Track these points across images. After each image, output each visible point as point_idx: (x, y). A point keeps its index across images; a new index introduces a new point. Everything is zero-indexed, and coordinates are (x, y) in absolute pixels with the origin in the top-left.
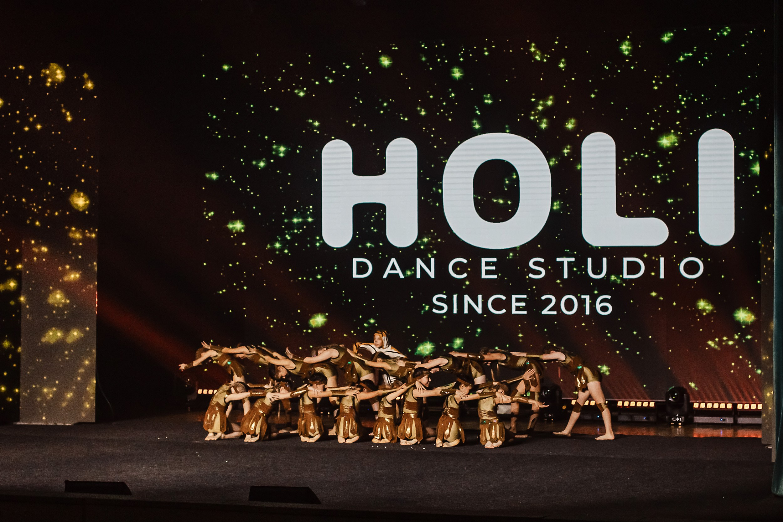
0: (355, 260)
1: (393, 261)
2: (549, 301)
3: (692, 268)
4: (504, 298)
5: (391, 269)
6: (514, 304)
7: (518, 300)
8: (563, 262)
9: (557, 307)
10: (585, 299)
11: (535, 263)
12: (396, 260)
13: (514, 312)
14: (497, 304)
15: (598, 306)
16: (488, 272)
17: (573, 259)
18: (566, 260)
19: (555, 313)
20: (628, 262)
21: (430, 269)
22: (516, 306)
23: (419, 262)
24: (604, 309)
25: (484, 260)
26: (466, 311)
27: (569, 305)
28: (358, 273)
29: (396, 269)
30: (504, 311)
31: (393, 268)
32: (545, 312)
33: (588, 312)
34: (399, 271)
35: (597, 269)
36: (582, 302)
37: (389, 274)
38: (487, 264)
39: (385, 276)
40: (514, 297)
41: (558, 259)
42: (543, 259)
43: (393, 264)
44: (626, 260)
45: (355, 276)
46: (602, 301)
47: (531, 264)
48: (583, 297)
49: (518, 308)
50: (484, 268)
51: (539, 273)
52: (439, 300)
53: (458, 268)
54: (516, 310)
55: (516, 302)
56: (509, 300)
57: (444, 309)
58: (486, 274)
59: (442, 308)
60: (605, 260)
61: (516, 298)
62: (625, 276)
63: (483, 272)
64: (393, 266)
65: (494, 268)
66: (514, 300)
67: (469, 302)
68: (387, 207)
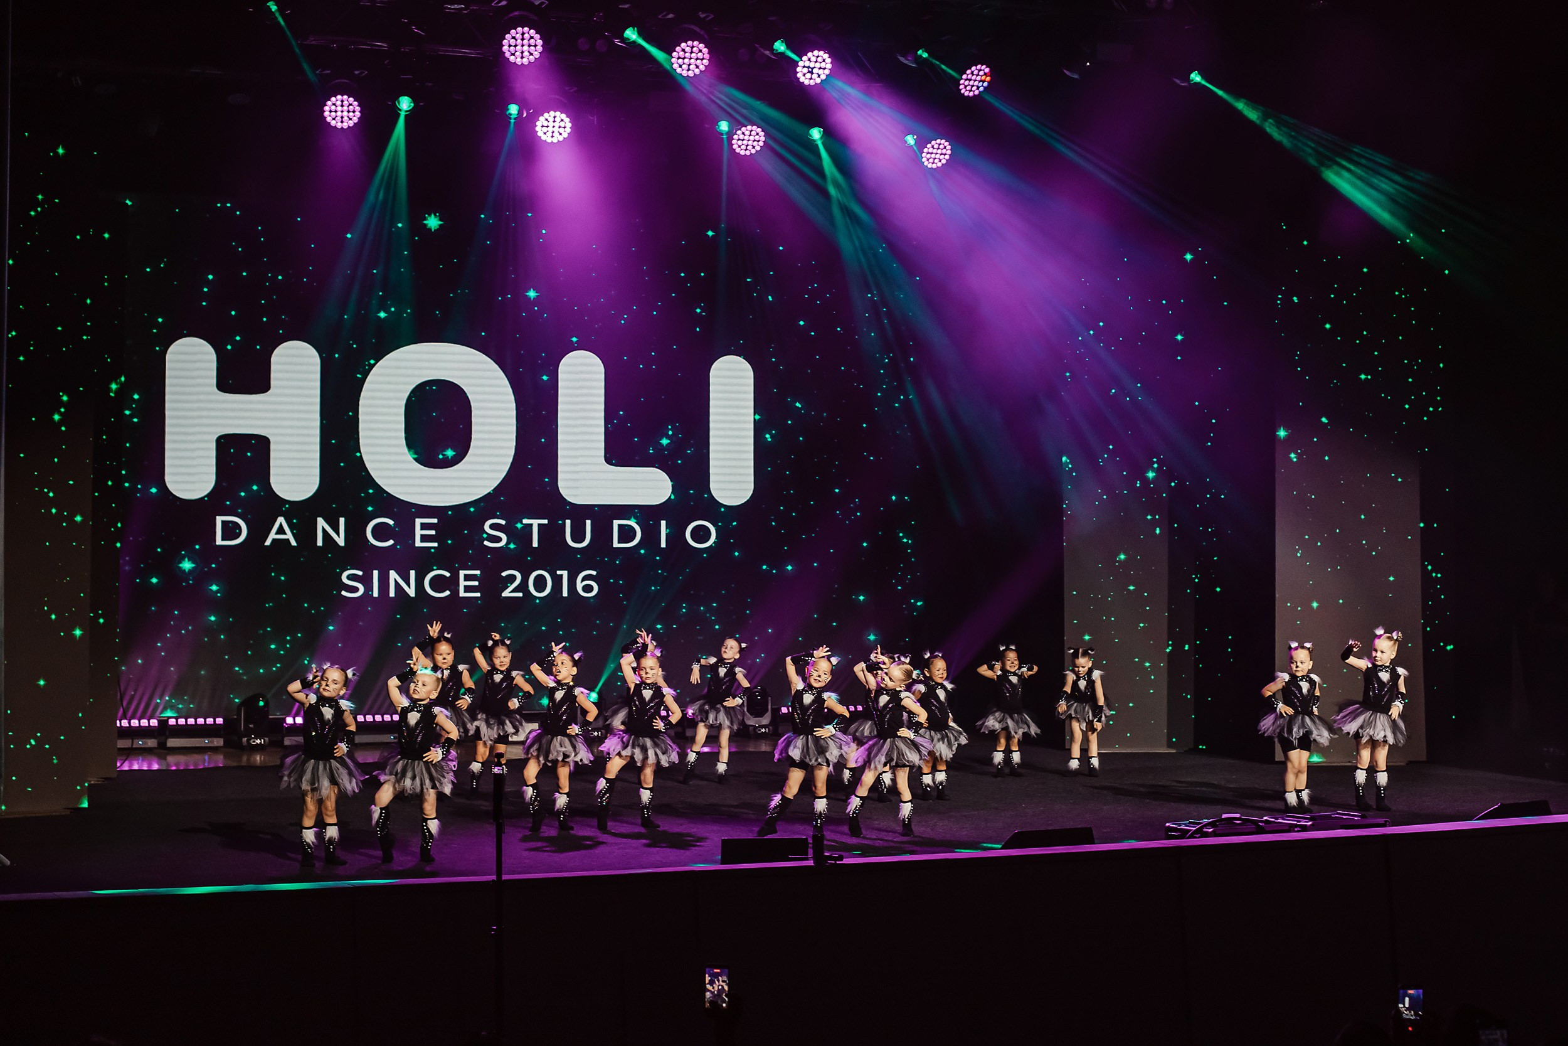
0: (219, 519)
1: (281, 520)
2: (514, 578)
3: (701, 534)
4: (448, 574)
5: (277, 533)
6: (462, 583)
7: (467, 578)
8: (532, 524)
9: (523, 588)
10: (562, 575)
11: (493, 527)
12: (286, 519)
13: (462, 594)
14: (437, 583)
15: (579, 586)
16: (424, 538)
17: (545, 522)
18: (535, 523)
19: (521, 595)
20: (619, 526)
21: (338, 534)
22: (465, 586)
24: (587, 589)
25: (418, 521)
26: (392, 594)
27: (540, 583)
28: (223, 539)
29: (285, 534)
30: (448, 593)
32: (506, 594)
33: (565, 594)
34: (289, 536)
35: (578, 536)
36: (557, 581)
37: (274, 540)
38: (424, 526)
39: (268, 543)
40: (462, 573)
41: (525, 521)
42: (504, 520)
43: (281, 525)
44: (616, 523)
45: (219, 541)
46: (583, 580)
47: (487, 527)
48: (559, 572)
49: (468, 589)
50: (419, 532)
51: (499, 539)
52: (351, 577)
53: (381, 532)
54: (465, 592)
55: (465, 580)
56: (455, 579)
57: (359, 591)
58: (422, 541)
59: (356, 590)
60: (588, 522)
61: (465, 575)
62: (616, 544)
63: (418, 538)
64: (281, 528)
65: (433, 532)
66: (462, 578)
67: (396, 581)
68: (271, 441)
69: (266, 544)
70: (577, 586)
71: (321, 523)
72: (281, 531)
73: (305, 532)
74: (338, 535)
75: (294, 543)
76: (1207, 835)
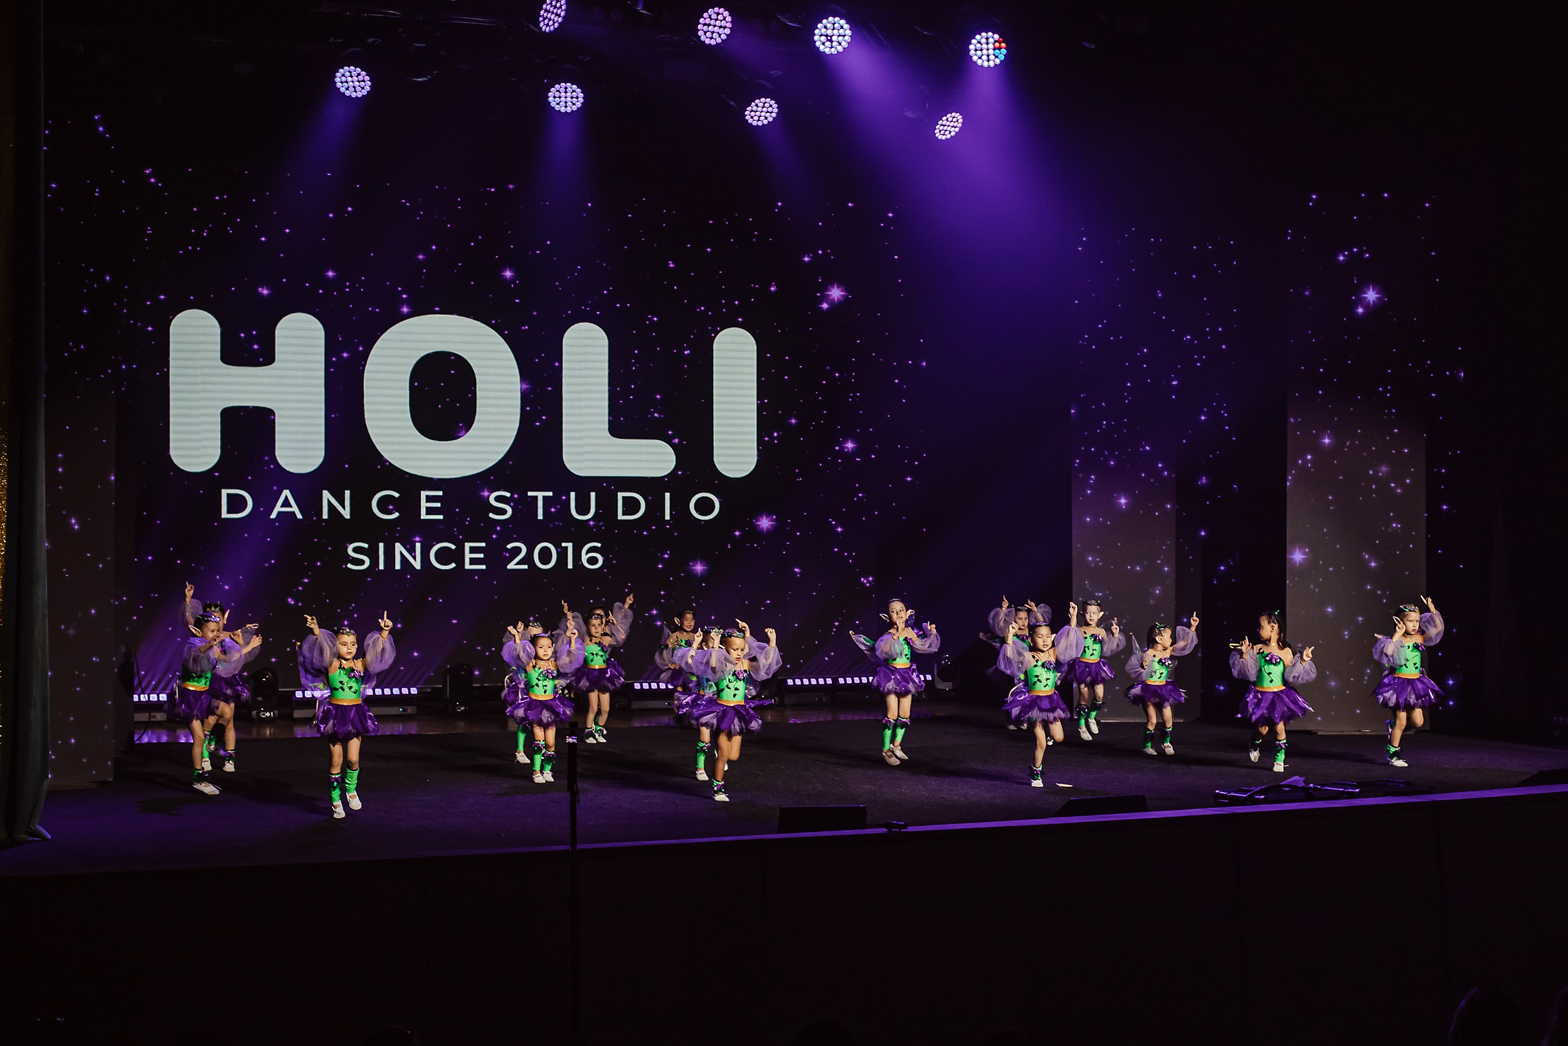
0: (225, 492)
1: (286, 493)
2: (519, 550)
3: (705, 506)
4: (453, 547)
5: (282, 506)
6: (468, 556)
7: (473, 550)
8: (537, 497)
9: (528, 559)
10: (567, 547)
11: (498, 499)
12: (291, 492)
13: (468, 566)
14: (443, 556)
15: (584, 558)
16: (430, 511)
17: (550, 494)
18: (540, 495)
19: (526, 567)
20: (623, 497)
22: (470, 559)
23: (326, 495)
24: (593, 561)
25: (424, 494)
26: (398, 566)
27: (545, 556)
28: (229, 512)
29: (290, 506)
30: (453, 565)
31: (286, 503)
32: (511, 566)
33: (570, 566)
34: (295, 509)
35: (583, 508)
36: (563, 553)
37: (279, 513)
38: (429, 499)
39: (273, 516)
40: (467, 545)
41: (530, 494)
42: (509, 492)
43: (286, 497)
45: (225, 515)
46: (587, 552)
47: (491, 500)
48: (564, 545)
49: (473, 561)
50: (424, 505)
51: (503, 512)
52: (357, 550)
53: (386, 505)
54: (471, 564)
55: (471, 552)
56: (460, 551)
57: (365, 564)
58: (427, 514)
59: (362, 562)
60: (593, 495)
61: (471, 548)
62: (620, 517)
63: (423, 511)
64: (286, 500)
65: (438, 505)
66: (467, 550)
67: (401, 553)
68: (276, 413)
69: (271, 517)
70: (582, 558)
73: (310, 504)
74: (344, 508)
75: (299, 516)
76: (1259, 802)
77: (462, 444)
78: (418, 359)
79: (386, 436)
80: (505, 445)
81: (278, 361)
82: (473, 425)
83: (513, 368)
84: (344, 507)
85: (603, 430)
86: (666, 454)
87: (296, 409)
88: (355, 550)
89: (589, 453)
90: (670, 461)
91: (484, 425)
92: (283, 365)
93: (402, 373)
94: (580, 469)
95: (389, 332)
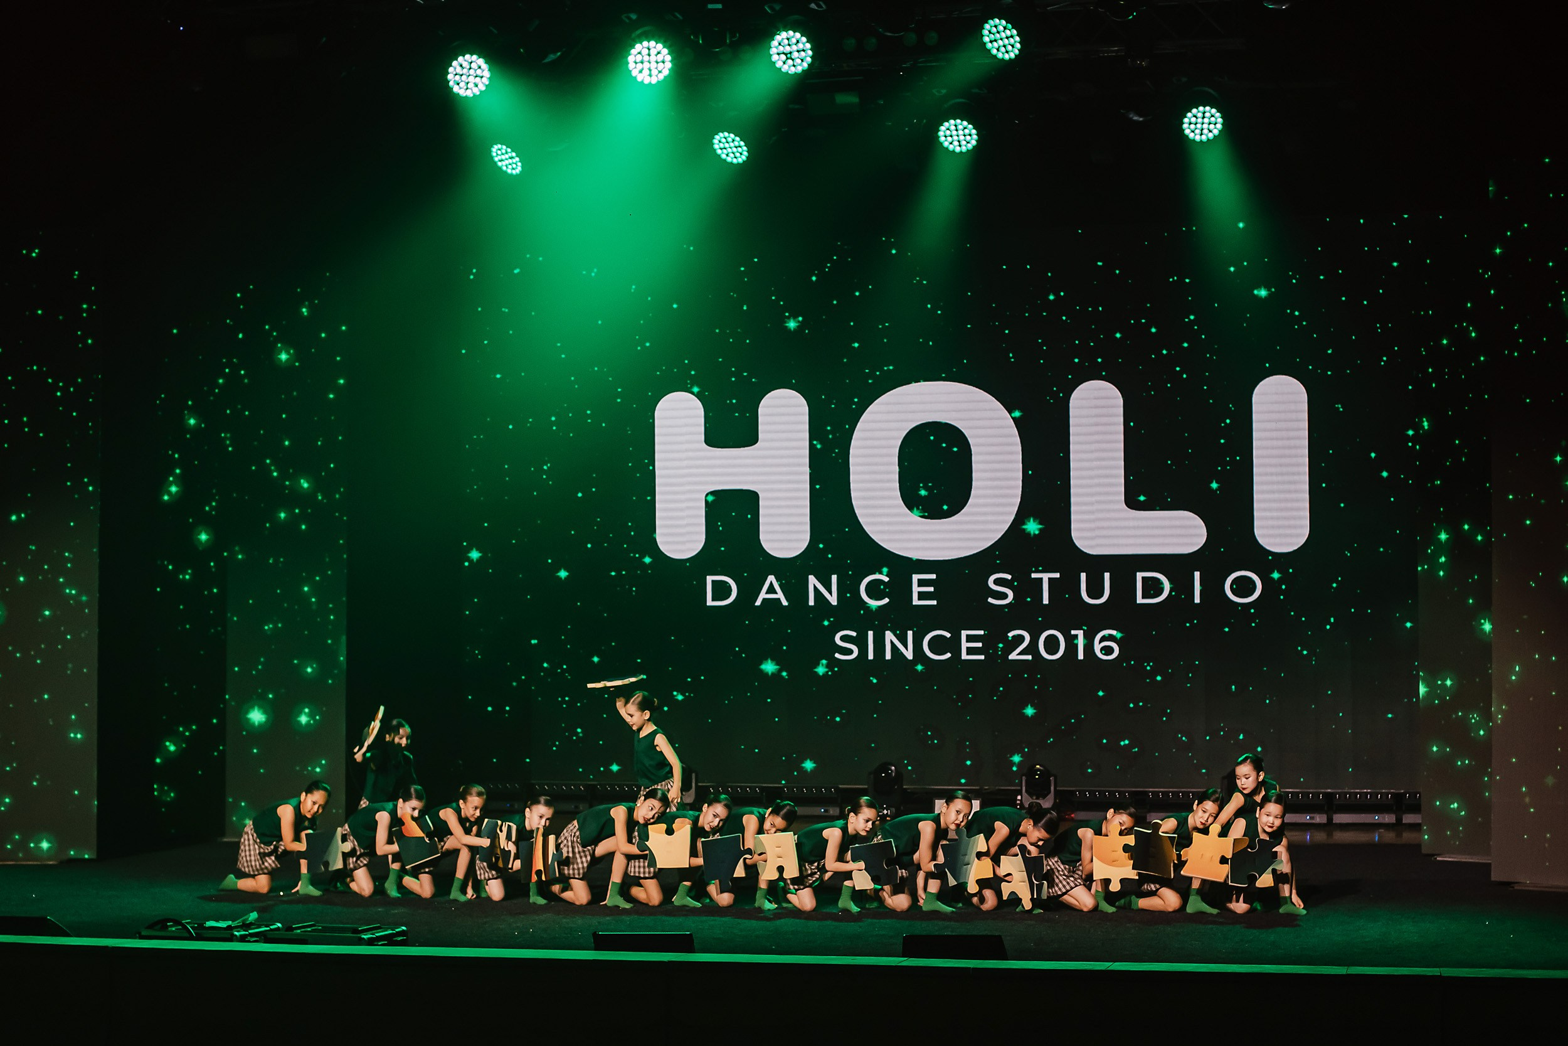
0: (710, 579)
1: (771, 578)
2: (1021, 639)
3: (1243, 587)
4: (948, 635)
5: (766, 593)
6: (965, 645)
7: (970, 639)
8: (1042, 579)
9: (1032, 648)
10: (1077, 636)
11: (998, 582)
12: (776, 578)
13: (964, 656)
14: (938, 645)
15: (1097, 647)
16: (921, 596)
17: (1057, 575)
18: (1045, 577)
19: (1029, 657)
20: (1143, 578)
21: (830, 593)
22: (967, 648)
24: (1108, 650)
25: (915, 578)
26: (888, 656)
27: (1052, 645)
28: (713, 599)
29: (776, 593)
30: (949, 655)
31: (771, 590)
32: (1013, 656)
33: (1081, 656)
34: (780, 595)
35: (1095, 590)
36: (1071, 641)
37: (764, 599)
38: (921, 583)
39: (758, 603)
40: (964, 633)
41: (1034, 576)
42: (1011, 574)
43: (771, 584)
45: (710, 602)
46: (1100, 642)
47: (991, 583)
48: (1073, 632)
49: (970, 651)
50: (916, 589)
51: (1004, 596)
52: (844, 638)
53: (874, 590)
54: (967, 654)
55: (968, 641)
56: (956, 638)
57: (854, 654)
58: (919, 599)
59: (850, 652)
60: (1107, 575)
61: (967, 636)
62: (1140, 600)
63: (915, 596)
64: (771, 587)
65: (931, 589)
66: (964, 638)
67: (892, 642)
68: (760, 496)
69: (756, 604)
70: (1095, 648)
71: (812, 579)
72: (772, 590)
73: (796, 590)
75: (785, 603)
77: (956, 523)
78: (908, 431)
79: (873, 516)
80: (1004, 522)
81: (761, 441)
82: (970, 500)
83: (1012, 436)
84: (831, 593)
85: (1118, 502)
86: (1195, 527)
87: (780, 490)
88: (843, 638)
89: (1103, 528)
90: (1201, 535)
91: (981, 501)
92: (767, 444)
93: (890, 447)
94: (1092, 547)
95: (877, 404)
